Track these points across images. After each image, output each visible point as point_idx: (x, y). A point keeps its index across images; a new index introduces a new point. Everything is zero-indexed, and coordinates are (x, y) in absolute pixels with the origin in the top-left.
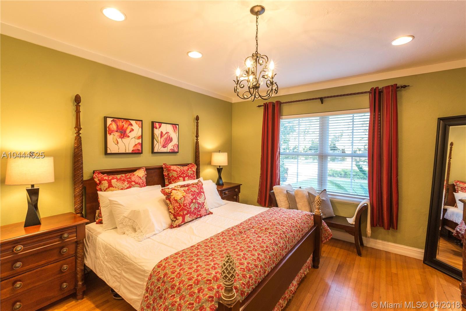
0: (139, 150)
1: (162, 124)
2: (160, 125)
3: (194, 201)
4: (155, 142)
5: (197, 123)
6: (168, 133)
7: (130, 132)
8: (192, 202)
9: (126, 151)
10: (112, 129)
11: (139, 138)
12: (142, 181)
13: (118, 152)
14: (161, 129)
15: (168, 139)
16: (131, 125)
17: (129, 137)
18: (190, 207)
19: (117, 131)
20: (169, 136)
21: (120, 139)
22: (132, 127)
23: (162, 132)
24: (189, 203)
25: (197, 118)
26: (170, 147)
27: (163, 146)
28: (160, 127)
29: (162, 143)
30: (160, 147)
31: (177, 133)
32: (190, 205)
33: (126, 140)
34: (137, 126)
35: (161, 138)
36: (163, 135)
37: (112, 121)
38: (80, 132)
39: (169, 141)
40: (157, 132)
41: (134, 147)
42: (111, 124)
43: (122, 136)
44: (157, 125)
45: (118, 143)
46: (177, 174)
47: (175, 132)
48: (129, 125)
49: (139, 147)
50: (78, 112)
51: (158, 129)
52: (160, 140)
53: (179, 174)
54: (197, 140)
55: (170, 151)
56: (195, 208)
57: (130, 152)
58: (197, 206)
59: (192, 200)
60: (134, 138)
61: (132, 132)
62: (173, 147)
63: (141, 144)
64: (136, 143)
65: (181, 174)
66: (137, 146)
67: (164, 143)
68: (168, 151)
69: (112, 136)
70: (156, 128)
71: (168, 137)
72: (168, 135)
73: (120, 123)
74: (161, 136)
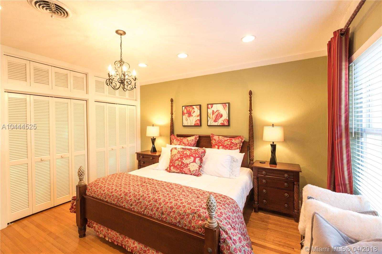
0: (198, 124)
1: (214, 105)
2: (212, 106)
3: (179, 159)
4: (209, 118)
5: (251, 98)
6: (219, 110)
7: (193, 113)
8: (178, 160)
9: (191, 125)
10: (185, 112)
11: (198, 116)
12: (188, 143)
13: (187, 125)
14: (213, 109)
15: (219, 115)
16: (193, 108)
17: (192, 116)
18: (175, 162)
19: (187, 113)
20: (220, 112)
21: (188, 118)
22: (194, 110)
23: (213, 111)
24: (175, 160)
25: (251, 93)
26: (220, 121)
27: (215, 121)
28: (212, 107)
29: (214, 119)
30: (212, 121)
31: (227, 110)
32: (175, 161)
33: (191, 118)
34: (197, 108)
35: (213, 115)
36: (214, 113)
37: (184, 108)
38: (173, 115)
39: (220, 117)
40: (210, 111)
41: (195, 122)
42: (184, 110)
43: (189, 116)
44: (210, 106)
45: (187, 120)
46: (215, 143)
47: (225, 109)
48: (192, 109)
49: (198, 122)
50: (172, 106)
51: (210, 109)
52: (212, 117)
53: (217, 142)
54: (251, 114)
55: (221, 125)
56: (178, 165)
57: (193, 125)
58: (180, 163)
59: (178, 158)
60: (195, 116)
61: (194, 113)
62: (223, 121)
63: (199, 120)
64: (197, 120)
65: (218, 143)
66: (197, 121)
67: (215, 119)
68: (219, 125)
69: (185, 116)
70: (209, 108)
71: (218, 114)
72: (218, 112)
73: (188, 109)
74: (213, 114)
